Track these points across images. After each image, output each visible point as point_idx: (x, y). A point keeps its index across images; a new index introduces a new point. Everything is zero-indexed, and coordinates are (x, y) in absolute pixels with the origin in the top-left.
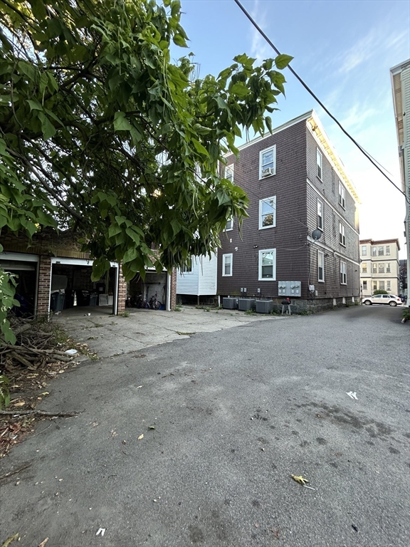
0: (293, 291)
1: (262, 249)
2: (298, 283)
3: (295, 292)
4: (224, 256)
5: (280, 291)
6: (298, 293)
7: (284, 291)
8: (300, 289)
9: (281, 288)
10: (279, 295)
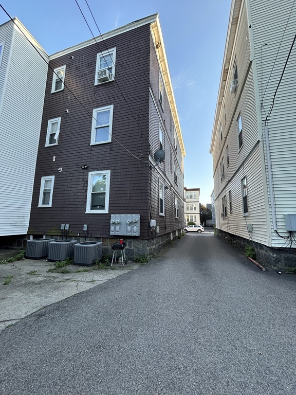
0: (129, 228)
1: (93, 170)
2: (136, 217)
3: (132, 229)
4: (43, 179)
5: (112, 228)
6: (136, 231)
7: (118, 228)
8: (138, 225)
9: (114, 223)
10: (112, 233)
